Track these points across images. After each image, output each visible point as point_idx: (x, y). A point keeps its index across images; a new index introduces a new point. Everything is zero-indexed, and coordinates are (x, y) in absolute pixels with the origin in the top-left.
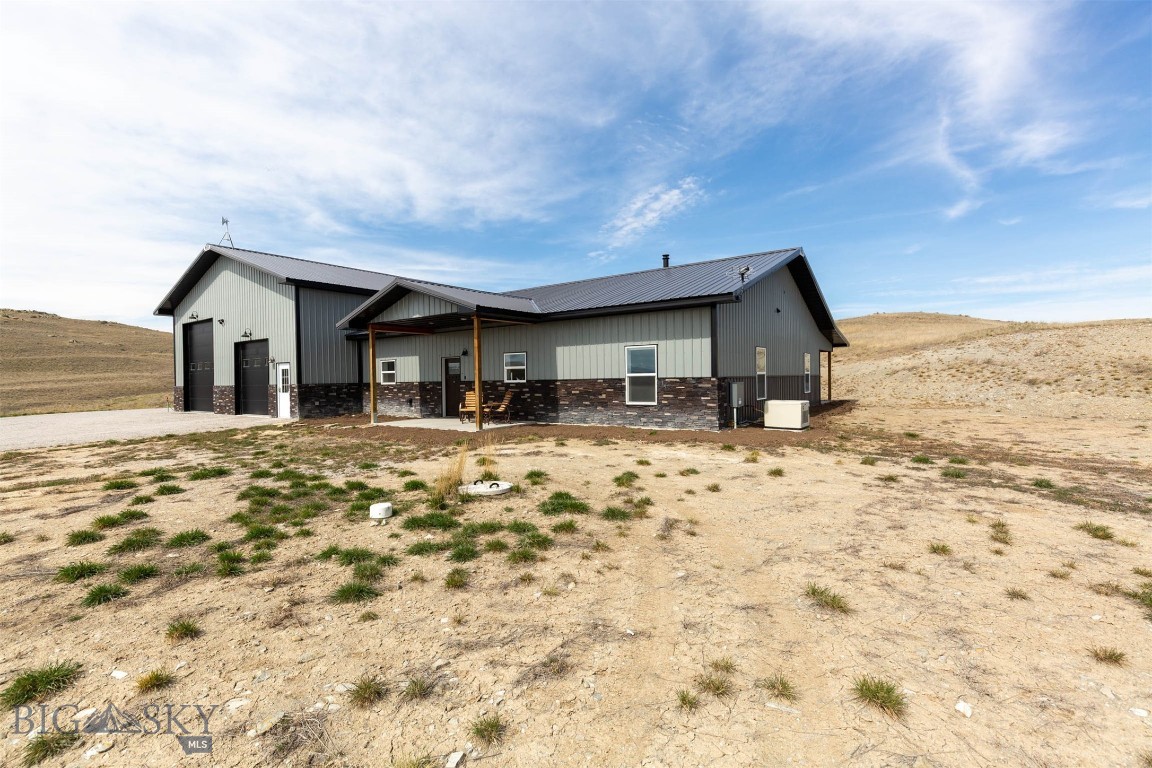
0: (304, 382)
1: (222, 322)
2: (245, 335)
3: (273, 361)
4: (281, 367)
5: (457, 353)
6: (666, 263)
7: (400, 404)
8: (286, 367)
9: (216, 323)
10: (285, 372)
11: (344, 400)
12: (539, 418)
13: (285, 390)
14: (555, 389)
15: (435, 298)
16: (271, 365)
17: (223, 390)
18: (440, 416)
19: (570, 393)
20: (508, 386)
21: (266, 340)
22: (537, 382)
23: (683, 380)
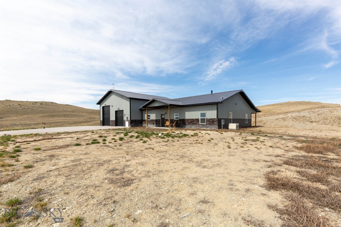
0: (131, 119)
1: (112, 106)
2: (118, 109)
3: (124, 115)
4: (126, 116)
5: (164, 113)
6: (212, 93)
7: (151, 124)
8: (128, 116)
9: (111, 107)
10: (127, 117)
11: (139, 123)
12: (181, 127)
13: (127, 121)
14: (185, 121)
15: (161, 102)
16: (124, 116)
17: (112, 121)
18: (160, 127)
19: (188, 122)
20: (175, 120)
21: (123, 110)
22: (181, 119)
23: (211, 119)
